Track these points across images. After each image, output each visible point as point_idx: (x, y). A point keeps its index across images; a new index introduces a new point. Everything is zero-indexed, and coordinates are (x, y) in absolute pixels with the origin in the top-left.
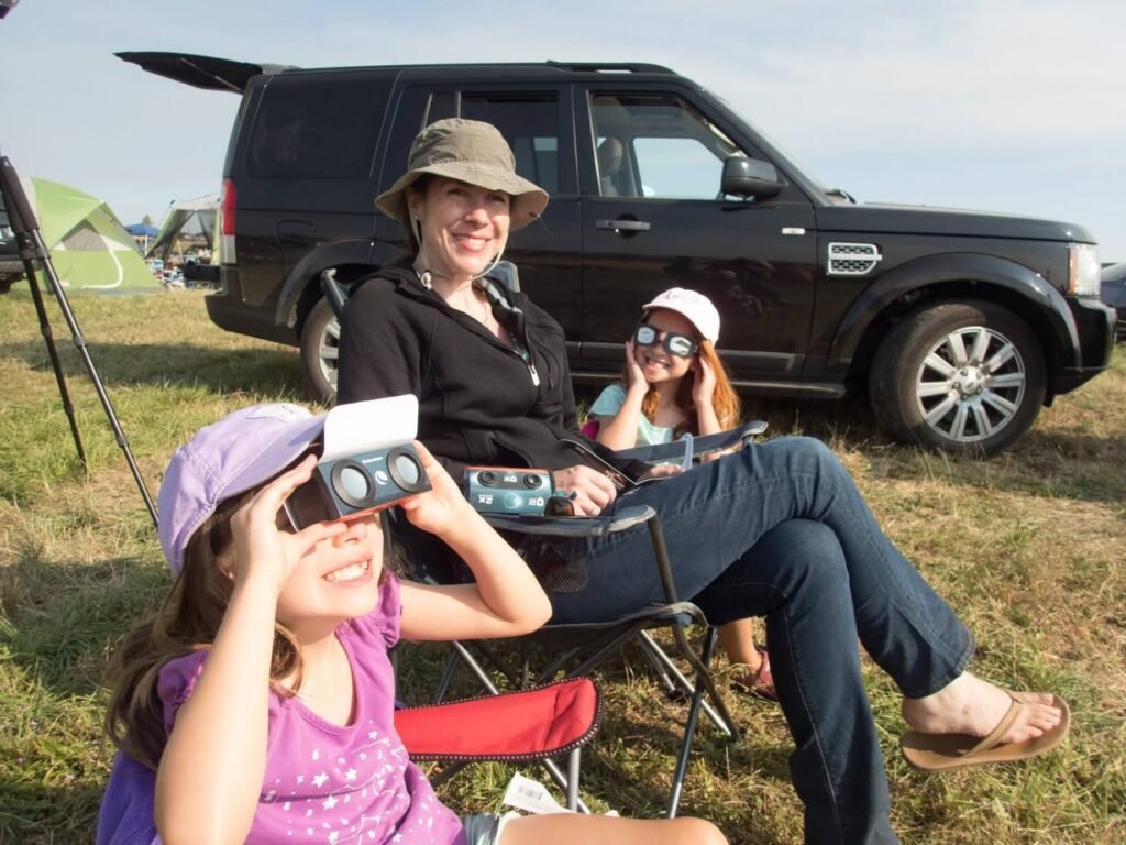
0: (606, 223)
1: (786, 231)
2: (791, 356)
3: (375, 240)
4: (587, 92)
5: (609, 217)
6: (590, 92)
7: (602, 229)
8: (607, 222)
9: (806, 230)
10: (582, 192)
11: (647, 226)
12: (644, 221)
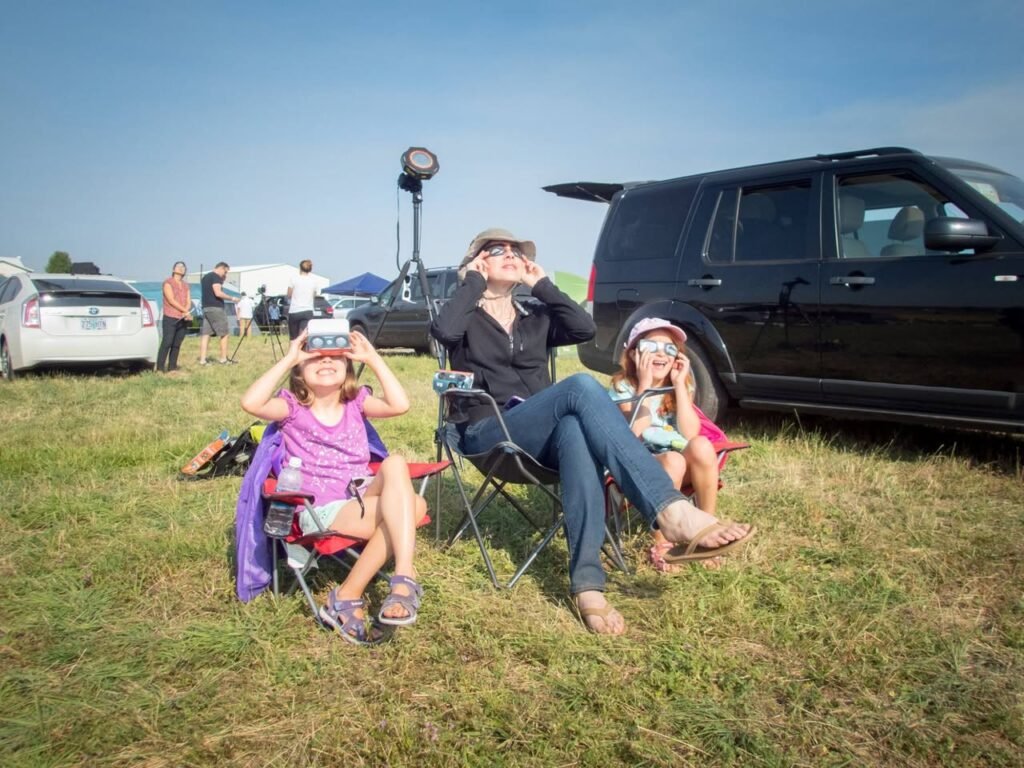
0: (837, 280)
1: (998, 278)
2: (1012, 396)
3: (674, 300)
4: (834, 177)
5: (842, 275)
6: (837, 176)
7: (834, 284)
8: (838, 278)
9: (1019, 276)
10: (824, 256)
11: (871, 280)
12: (870, 276)
